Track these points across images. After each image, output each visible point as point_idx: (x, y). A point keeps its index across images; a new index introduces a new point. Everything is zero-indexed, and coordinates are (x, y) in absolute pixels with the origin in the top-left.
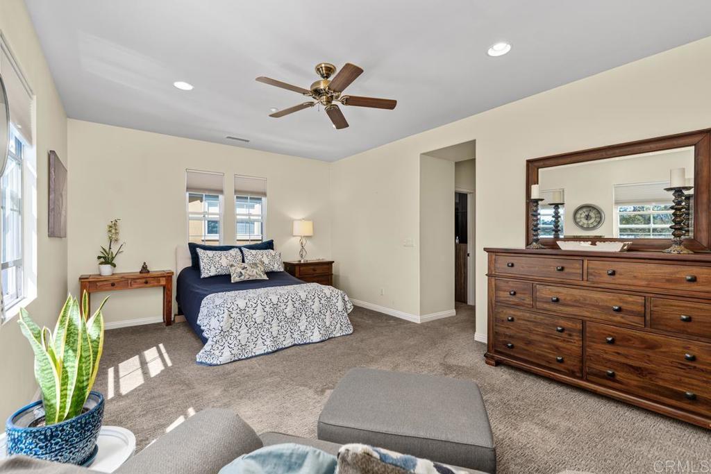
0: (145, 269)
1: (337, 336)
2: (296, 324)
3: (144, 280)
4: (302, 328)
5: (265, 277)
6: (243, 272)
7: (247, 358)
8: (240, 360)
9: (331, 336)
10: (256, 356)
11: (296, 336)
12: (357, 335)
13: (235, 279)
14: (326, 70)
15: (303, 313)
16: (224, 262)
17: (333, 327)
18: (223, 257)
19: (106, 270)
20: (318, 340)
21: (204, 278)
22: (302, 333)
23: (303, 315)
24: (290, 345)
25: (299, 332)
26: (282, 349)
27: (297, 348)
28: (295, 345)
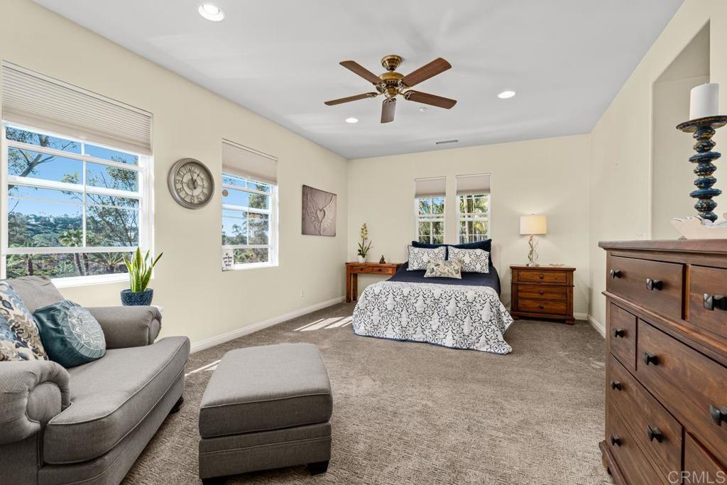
0: (382, 261)
1: (481, 350)
2: (427, 321)
3: (378, 268)
4: (434, 328)
5: (459, 276)
6: (435, 268)
7: (379, 338)
8: (373, 337)
9: (472, 347)
10: (386, 338)
11: (428, 334)
12: (516, 359)
13: (428, 274)
14: (389, 63)
15: (436, 311)
16: (425, 258)
17: (474, 338)
18: (426, 254)
19: (361, 260)
20: (451, 346)
21: (409, 271)
22: (435, 333)
23: (436, 314)
24: (422, 340)
25: (430, 330)
26: (411, 341)
27: (428, 346)
28: (426, 342)
